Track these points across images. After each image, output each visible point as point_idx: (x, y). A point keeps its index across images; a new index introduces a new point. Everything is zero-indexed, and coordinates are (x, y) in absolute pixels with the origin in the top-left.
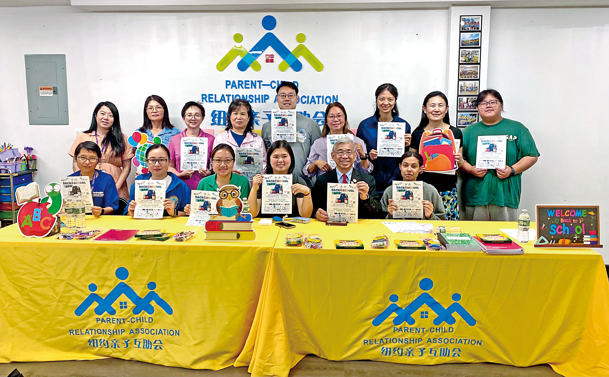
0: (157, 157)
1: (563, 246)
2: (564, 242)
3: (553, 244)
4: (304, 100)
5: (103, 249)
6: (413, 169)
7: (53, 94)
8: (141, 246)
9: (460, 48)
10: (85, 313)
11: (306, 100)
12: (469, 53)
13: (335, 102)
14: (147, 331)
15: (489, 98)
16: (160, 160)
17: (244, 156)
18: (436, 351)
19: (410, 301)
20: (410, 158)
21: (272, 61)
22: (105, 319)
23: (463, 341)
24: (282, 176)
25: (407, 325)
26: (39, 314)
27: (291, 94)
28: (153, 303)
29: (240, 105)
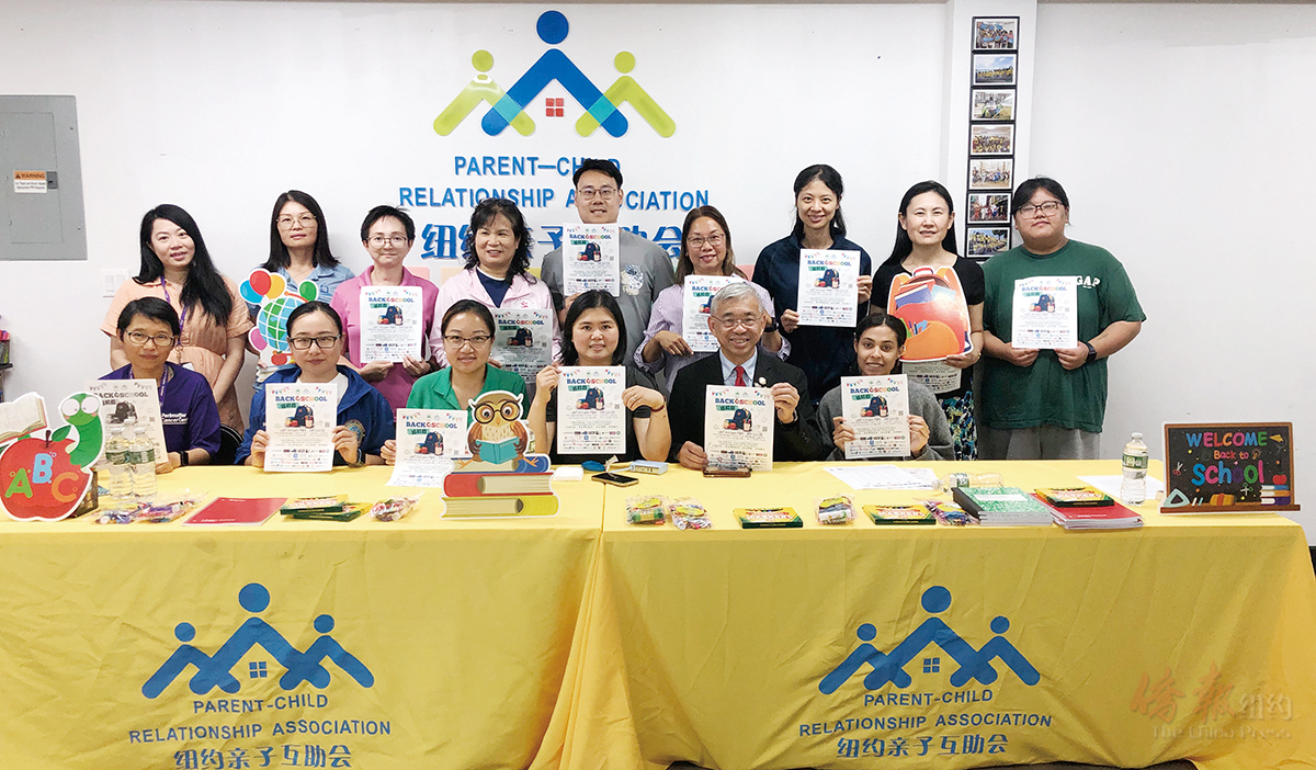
0: (313, 331)
1: (1220, 508)
2: (1220, 500)
3: (1200, 504)
4: (634, 200)
5: (208, 545)
6: (884, 354)
7: (48, 187)
8: (298, 534)
9: (973, 87)
10: (167, 692)
11: (638, 200)
12: (991, 99)
13: (701, 205)
14: (314, 727)
15: (1041, 196)
16: (319, 339)
17: (510, 328)
18: (954, 743)
19: (901, 637)
20: (878, 328)
21: (560, 113)
22: (215, 702)
23: (1013, 719)
24: (601, 369)
25: (894, 689)
26: (54, 697)
27: (606, 189)
28: (327, 663)
29: (495, 213)
